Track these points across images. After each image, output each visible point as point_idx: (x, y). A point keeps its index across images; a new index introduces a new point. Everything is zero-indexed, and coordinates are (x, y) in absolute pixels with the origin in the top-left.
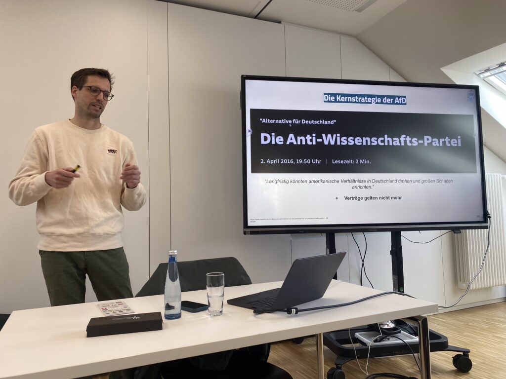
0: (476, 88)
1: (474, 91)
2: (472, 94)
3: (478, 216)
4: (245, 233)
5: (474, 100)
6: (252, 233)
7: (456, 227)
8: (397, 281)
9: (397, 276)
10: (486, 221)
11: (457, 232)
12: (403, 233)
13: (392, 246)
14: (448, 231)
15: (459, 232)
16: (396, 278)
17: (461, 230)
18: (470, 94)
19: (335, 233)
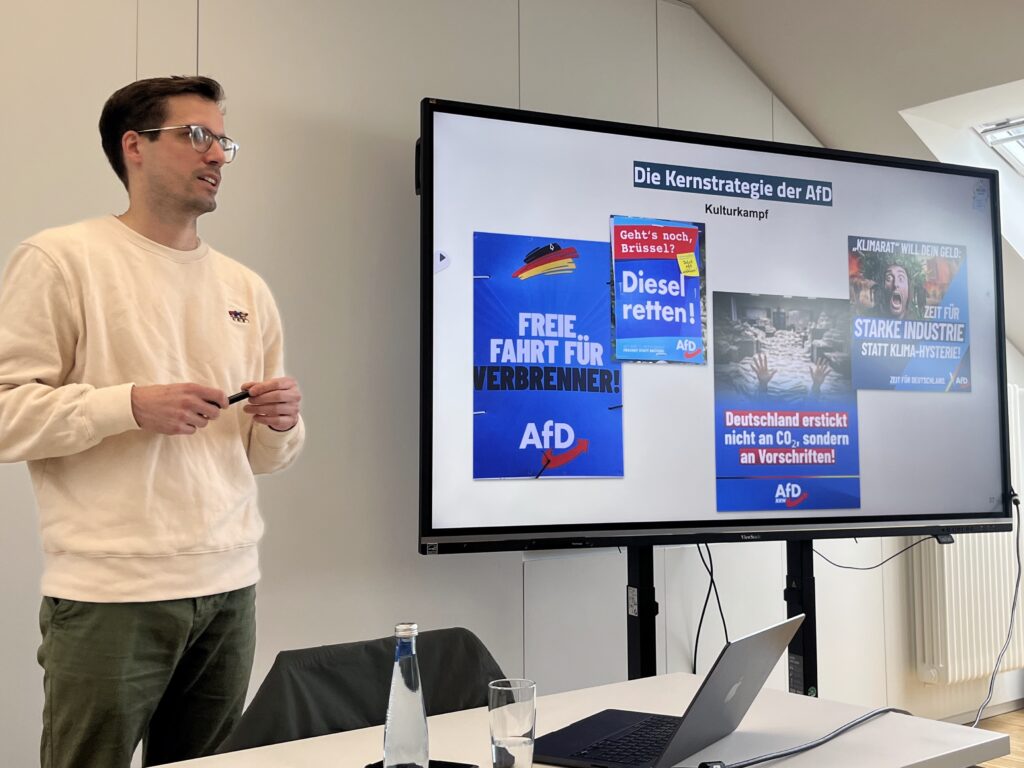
0: (992, 177)
1: (986, 182)
2: (983, 191)
3: (991, 501)
4: (423, 550)
5: (988, 204)
6: (444, 549)
7: (944, 528)
8: (801, 670)
9: (801, 658)
10: (1007, 513)
11: (943, 539)
12: (817, 544)
13: (788, 577)
14: (923, 537)
15: (949, 539)
16: (797, 663)
17: (953, 535)
18: (978, 190)
19: (655, 546)
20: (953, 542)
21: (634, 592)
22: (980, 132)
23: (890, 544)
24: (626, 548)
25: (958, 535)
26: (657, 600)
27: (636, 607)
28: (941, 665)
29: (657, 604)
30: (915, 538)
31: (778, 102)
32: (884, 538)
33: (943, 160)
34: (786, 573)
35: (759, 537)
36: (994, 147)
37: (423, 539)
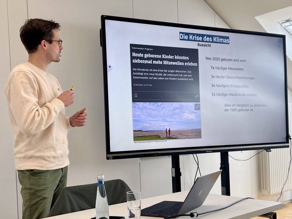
0: (283, 37)
1: (282, 39)
2: (281, 42)
4: (108, 158)
5: (282, 46)
6: (114, 158)
7: (268, 147)
8: (225, 191)
10: (288, 142)
11: (268, 150)
13: (221, 164)
16: (224, 189)
17: (271, 149)
19: (180, 155)
20: (271, 151)
21: (174, 169)
22: (281, 23)
26: (181, 172)
28: (268, 189)
30: (261, 150)
32: (251, 151)
33: (269, 32)
34: (220, 162)
35: (212, 151)
36: (285, 28)
37: (107, 155)
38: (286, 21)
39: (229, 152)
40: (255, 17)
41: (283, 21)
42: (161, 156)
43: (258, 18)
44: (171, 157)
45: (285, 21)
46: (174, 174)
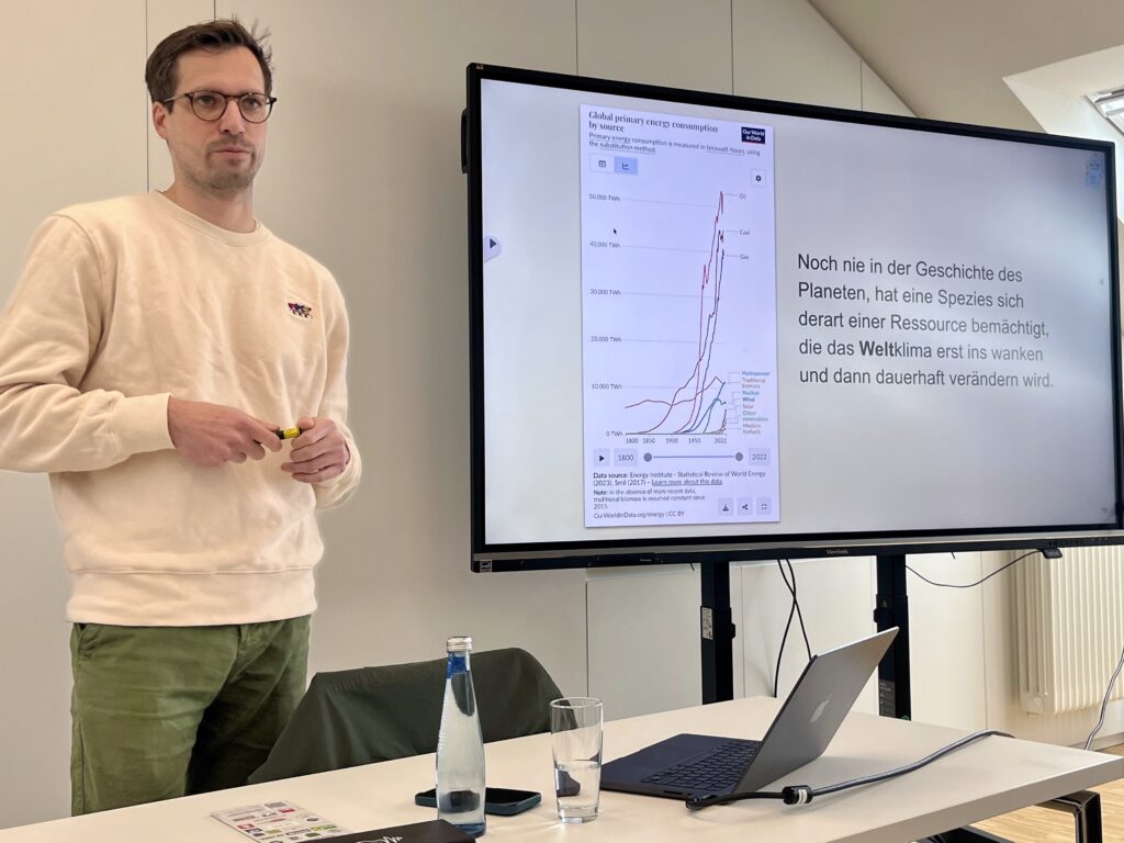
0: (1107, 149)
1: (1101, 155)
2: (1098, 165)
3: (1105, 510)
4: (476, 567)
5: (1103, 181)
6: (499, 567)
7: (1050, 542)
8: (893, 697)
9: (893, 684)
10: (1121, 525)
11: (1050, 553)
12: (910, 559)
13: (878, 596)
14: (1027, 551)
15: (1056, 553)
16: (889, 690)
17: (1061, 549)
18: (1091, 165)
19: (731, 563)
20: (1060, 556)
21: (709, 613)
22: (1094, 101)
23: (991, 559)
24: (699, 564)
25: (1066, 549)
26: (733, 621)
27: (711, 630)
28: (1046, 694)
29: (734, 626)
30: (1019, 553)
31: (867, 68)
32: (984, 553)
33: (1051, 131)
34: (876, 592)
35: (846, 552)
36: (1110, 117)
37: (475, 555)
38: (1113, 93)
39: (909, 558)
40: (1004, 79)
41: (1102, 93)
42: (664, 563)
43: (1014, 83)
44: (698, 567)
45: (1110, 94)
46: (710, 630)
